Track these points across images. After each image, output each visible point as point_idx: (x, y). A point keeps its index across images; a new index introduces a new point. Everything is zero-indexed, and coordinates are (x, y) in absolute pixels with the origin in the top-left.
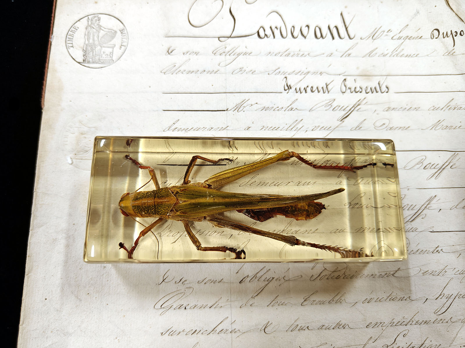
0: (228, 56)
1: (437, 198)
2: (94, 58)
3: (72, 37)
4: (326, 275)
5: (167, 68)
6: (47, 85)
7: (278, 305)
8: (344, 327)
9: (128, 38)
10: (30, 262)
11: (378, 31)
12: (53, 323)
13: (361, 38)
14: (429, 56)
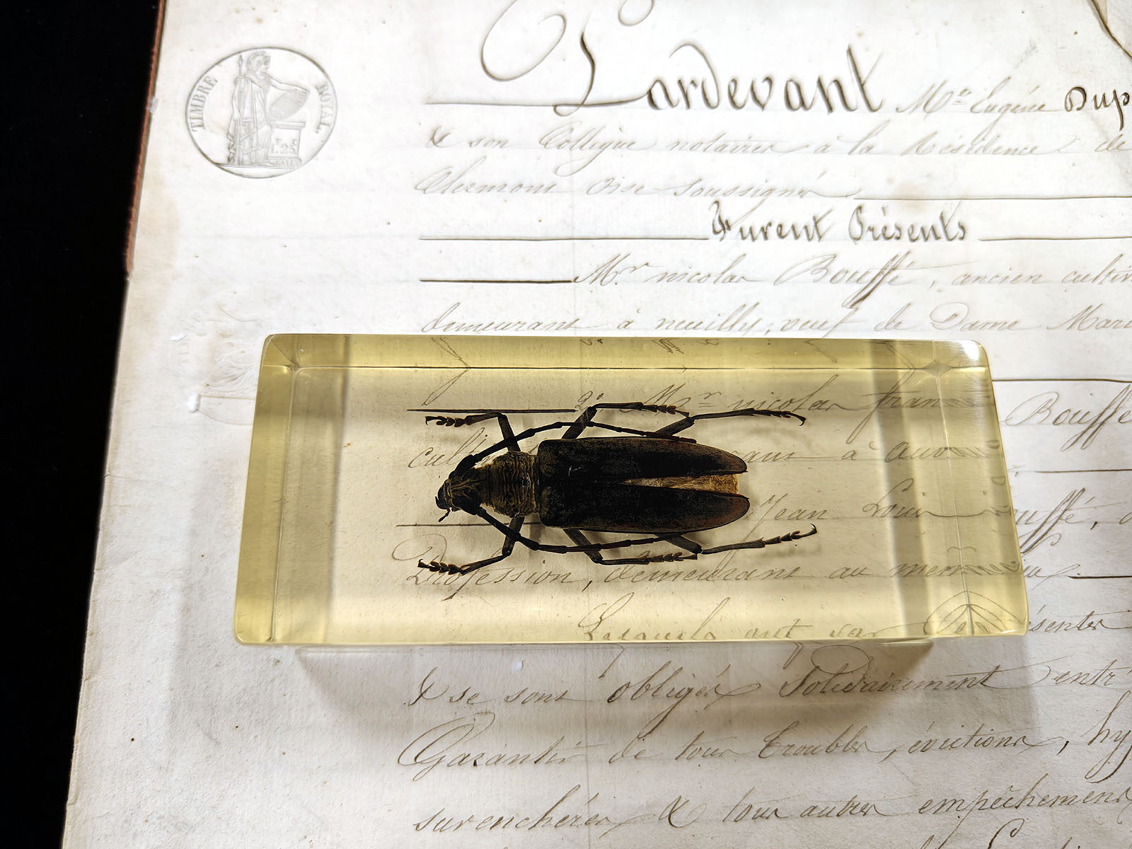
0: (576, 151)
1: (1086, 496)
2: (253, 153)
3: (200, 103)
4: (819, 683)
5: (431, 178)
6: (139, 216)
7: (703, 756)
8: (865, 811)
9: (337, 107)
10: (94, 648)
11: (936, 92)
12: (149, 800)
13: (897, 109)
14: (1061, 151)
